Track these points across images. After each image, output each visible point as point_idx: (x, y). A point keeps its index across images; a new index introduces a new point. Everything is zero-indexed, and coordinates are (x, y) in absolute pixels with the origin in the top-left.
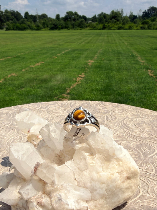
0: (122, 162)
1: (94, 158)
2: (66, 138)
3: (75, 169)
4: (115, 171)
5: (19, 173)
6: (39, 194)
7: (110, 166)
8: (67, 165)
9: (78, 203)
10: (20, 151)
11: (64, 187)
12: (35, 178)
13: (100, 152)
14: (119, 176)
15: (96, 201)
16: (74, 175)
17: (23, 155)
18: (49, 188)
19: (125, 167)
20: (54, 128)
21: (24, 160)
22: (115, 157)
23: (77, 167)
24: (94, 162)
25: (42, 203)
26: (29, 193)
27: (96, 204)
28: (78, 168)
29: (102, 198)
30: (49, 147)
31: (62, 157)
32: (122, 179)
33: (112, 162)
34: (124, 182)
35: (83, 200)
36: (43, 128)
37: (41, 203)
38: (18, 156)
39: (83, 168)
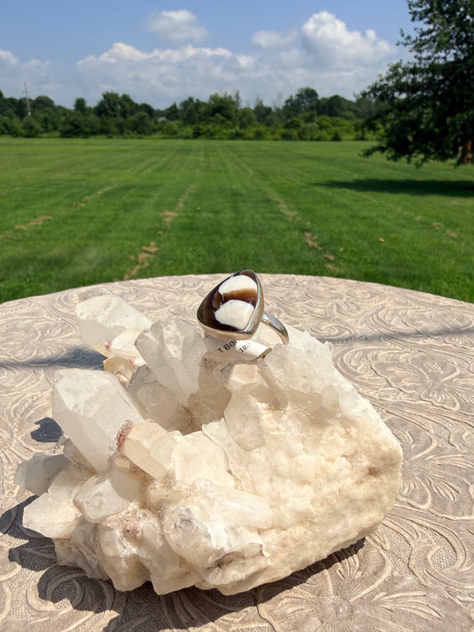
0: (356, 427)
1: (280, 417)
2: (206, 360)
3: (229, 445)
4: (337, 452)
5: (77, 453)
6: (130, 509)
7: (324, 437)
8: (206, 433)
9: (237, 535)
10: (81, 392)
11: (199, 489)
12: (121, 466)
13: (298, 399)
14: (349, 464)
15: (285, 530)
16: (227, 459)
17: (89, 402)
18: (157, 491)
19: (366, 442)
20: (174, 332)
21: (91, 415)
22: (339, 415)
23: (236, 438)
24: (280, 426)
25: (138, 532)
26: (101, 503)
27: (285, 539)
28: (238, 443)
29: (302, 523)
30: (161, 385)
31: (196, 414)
32: (356, 473)
33: (329, 429)
34: (360, 482)
35: (250, 528)
36: (145, 331)
37: (135, 531)
38: (76, 406)
39: (251, 442)
